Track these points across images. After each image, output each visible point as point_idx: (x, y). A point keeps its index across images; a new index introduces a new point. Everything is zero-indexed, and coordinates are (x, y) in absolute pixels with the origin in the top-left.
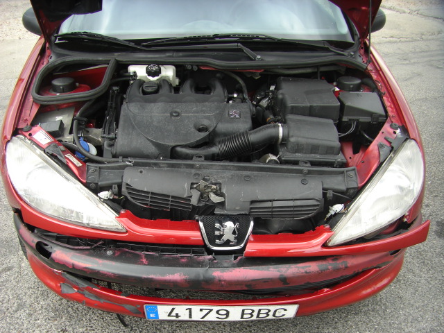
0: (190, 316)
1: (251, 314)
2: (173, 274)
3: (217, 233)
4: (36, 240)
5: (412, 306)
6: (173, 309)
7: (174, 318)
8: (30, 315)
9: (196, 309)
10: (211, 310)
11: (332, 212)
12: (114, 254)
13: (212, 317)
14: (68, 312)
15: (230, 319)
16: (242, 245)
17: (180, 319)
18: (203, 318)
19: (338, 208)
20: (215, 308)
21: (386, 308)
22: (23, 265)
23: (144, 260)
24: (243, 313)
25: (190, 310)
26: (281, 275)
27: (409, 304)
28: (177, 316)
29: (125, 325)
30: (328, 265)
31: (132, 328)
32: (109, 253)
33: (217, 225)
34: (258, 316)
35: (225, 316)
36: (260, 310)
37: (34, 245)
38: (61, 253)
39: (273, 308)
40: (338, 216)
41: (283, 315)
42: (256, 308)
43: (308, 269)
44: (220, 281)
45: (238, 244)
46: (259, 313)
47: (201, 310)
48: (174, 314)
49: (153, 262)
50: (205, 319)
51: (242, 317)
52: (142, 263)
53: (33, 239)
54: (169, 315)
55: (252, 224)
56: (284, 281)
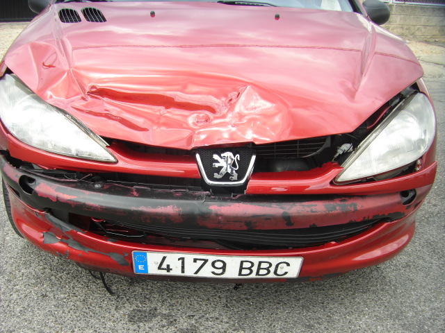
0: (183, 272)
1: (250, 269)
2: (166, 205)
4: (20, 174)
5: (424, 287)
6: (164, 258)
7: (164, 273)
8: (9, 281)
9: (189, 257)
10: (206, 261)
11: (340, 152)
12: (103, 187)
13: (207, 272)
14: (50, 280)
15: (227, 275)
16: (243, 181)
17: (172, 273)
18: (196, 273)
19: (346, 147)
20: (211, 258)
21: (396, 288)
22: (7, 238)
23: (135, 193)
24: (241, 268)
25: (183, 259)
26: (284, 213)
27: (421, 286)
28: (168, 269)
29: (111, 293)
30: (336, 207)
31: (118, 296)
32: (97, 186)
33: (216, 157)
34: (258, 273)
35: (221, 271)
36: (260, 263)
37: (17, 180)
38: (44, 187)
39: (274, 261)
40: (346, 155)
41: (286, 273)
42: (256, 260)
43: (314, 208)
44: (217, 215)
46: (259, 268)
47: (195, 260)
48: (164, 266)
49: (143, 194)
50: (200, 274)
51: (240, 274)
52: (133, 196)
53: (16, 174)
54: (160, 268)
55: (254, 158)
56: (288, 219)
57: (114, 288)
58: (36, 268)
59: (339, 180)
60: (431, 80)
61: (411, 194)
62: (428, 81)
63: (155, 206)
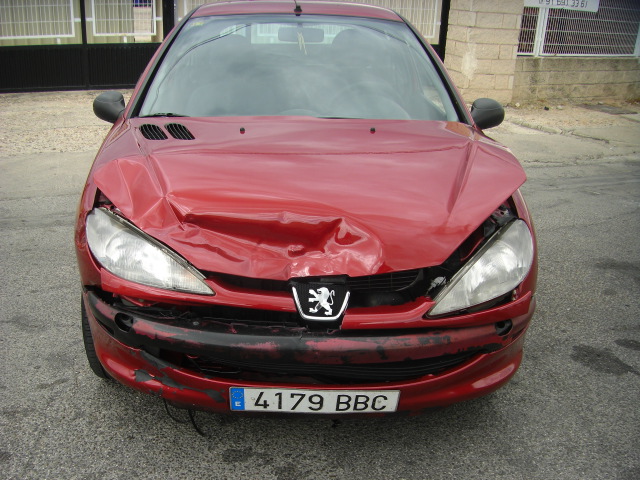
0: (280, 407)
1: (347, 403)
2: (264, 341)
3: (311, 300)
4: (116, 312)
5: (538, 422)
6: (262, 394)
7: (261, 409)
8: (91, 423)
9: (286, 392)
10: (303, 396)
11: (434, 285)
12: (201, 324)
13: (304, 407)
14: (135, 421)
15: (324, 410)
16: (338, 316)
17: (269, 409)
18: (293, 408)
19: (439, 280)
20: (308, 393)
21: (507, 424)
23: (233, 330)
24: (339, 403)
25: (280, 394)
26: (379, 347)
27: (534, 421)
28: (265, 405)
29: (203, 434)
30: (430, 339)
31: (210, 437)
32: (195, 323)
33: (312, 292)
34: (355, 408)
35: (318, 406)
36: (357, 397)
37: (113, 317)
38: (142, 325)
39: (371, 395)
40: (439, 288)
41: (384, 407)
42: (353, 394)
43: (407, 342)
44: (314, 351)
45: (334, 314)
46: (356, 403)
47: (292, 396)
48: (261, 402)
49: (241, 331)
50: (297, 410)
51: (337, 409)
52: (231, 332)
53: (110, 312)
54: (257, 404)
55: (348, 293)
56: (382, 353)
57: (204, 429)
58: (117, 410)
59: (431, 314)
60: (587, 162)
61: (507, 325)
62: (583, 165)
63: (253, 342)
